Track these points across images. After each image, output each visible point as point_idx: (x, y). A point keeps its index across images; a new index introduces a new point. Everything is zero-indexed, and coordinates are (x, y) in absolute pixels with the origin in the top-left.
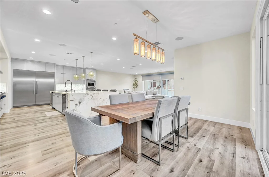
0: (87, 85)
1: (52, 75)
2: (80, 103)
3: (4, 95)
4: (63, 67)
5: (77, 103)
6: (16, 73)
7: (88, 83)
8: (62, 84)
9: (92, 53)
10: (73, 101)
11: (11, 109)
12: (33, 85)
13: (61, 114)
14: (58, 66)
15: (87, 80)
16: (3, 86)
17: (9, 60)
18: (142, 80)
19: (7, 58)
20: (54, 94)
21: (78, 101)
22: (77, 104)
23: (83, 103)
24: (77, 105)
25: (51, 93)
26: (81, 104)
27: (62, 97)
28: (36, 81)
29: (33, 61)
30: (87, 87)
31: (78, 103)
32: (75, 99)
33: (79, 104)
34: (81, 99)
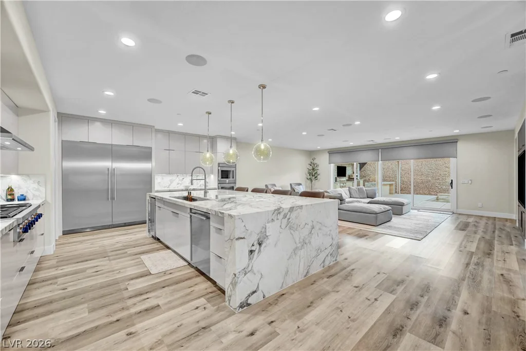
0: (218, 177)
1: (145, 155)
2: (260, 244)
3: (39, 212)
4: (169, 133)
5: (253, 245)
6: (70, 150)
7: (222, 171)
8: (167, 174)
9: (264, 87)
10: (244, 238)
11: (60, 237)
12: (107, 176)
13: (186, 264)
14: (158, 131)
15: (219, 164)
16: (39, 183)
17: (52, 116)
18: (329, 163)
19: (45, 111)
20: (158, 204)
21: (254, 239)
22: (253, 248)
23: (268, 242)
24: (255, 251)
25: (148, 198)
26: (263, 246)
27: (191, 216)
28: (113, 168)
29: (103, 121)
30: (218, 180)
31: (256, 243)
32: (249, 231)
33: (258, 246)
34: (263, 230)
